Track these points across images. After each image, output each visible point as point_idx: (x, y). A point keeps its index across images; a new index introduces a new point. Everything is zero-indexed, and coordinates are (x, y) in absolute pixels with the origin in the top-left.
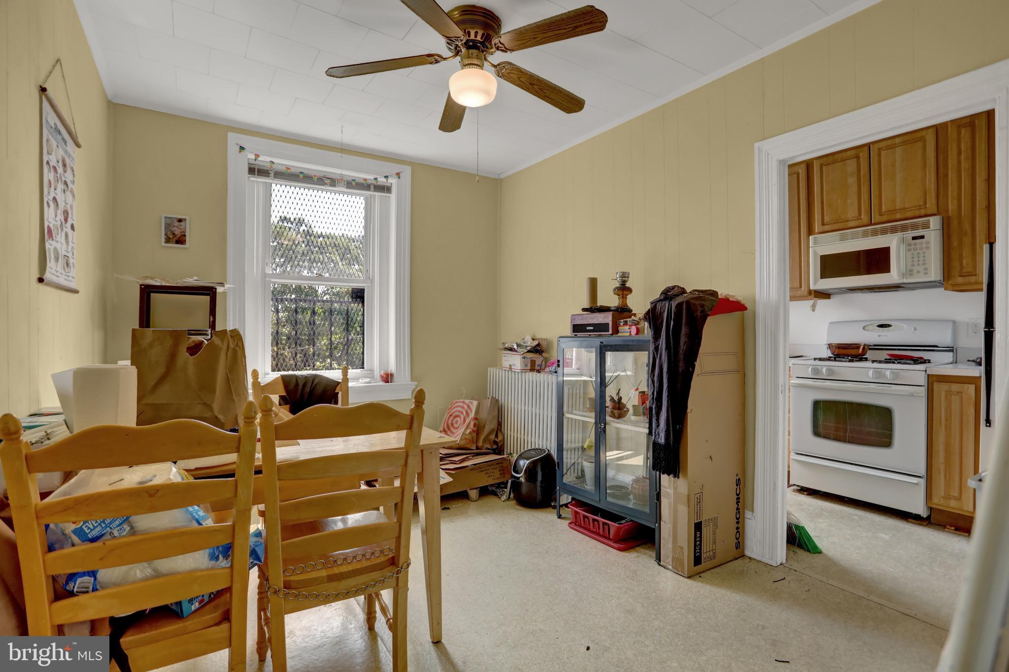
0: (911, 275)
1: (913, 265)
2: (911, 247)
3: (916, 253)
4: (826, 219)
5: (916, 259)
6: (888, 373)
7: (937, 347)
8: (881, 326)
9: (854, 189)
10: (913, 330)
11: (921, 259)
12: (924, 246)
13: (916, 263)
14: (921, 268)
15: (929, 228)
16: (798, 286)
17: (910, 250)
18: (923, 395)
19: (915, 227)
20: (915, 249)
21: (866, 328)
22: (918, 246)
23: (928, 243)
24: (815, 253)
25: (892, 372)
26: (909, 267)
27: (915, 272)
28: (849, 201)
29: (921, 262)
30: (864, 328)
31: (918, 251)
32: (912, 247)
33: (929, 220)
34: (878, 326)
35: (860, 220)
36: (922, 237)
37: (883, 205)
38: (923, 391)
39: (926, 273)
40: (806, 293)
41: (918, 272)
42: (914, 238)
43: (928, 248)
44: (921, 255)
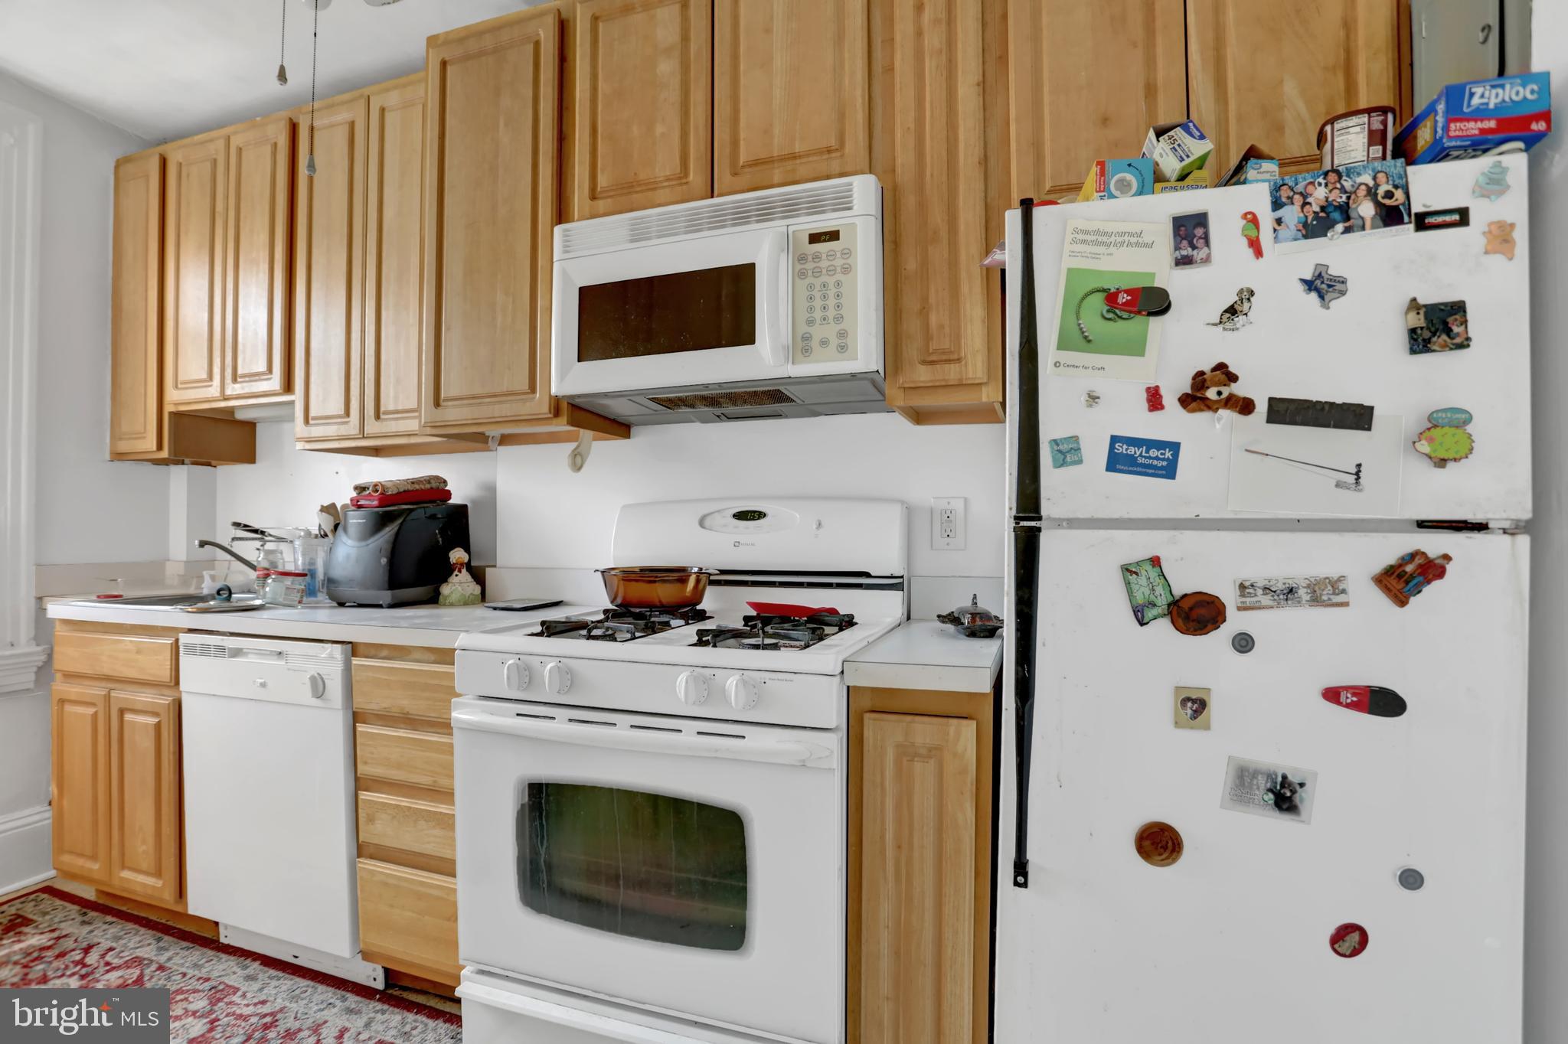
0: (806, 351)
1: (810, 322)
2: (806, 266)
3: (818, 282)
4: (602, 181)
5: (818, 303)
6: (732, 682)
7: (867, 575)
8: (742, 516)
9: (671, 95)
10: (814, 527)
11: (831, 302)
12: (839, 262)
13: (818, 314)
14: (830, 331)
15: (850, 209)
16: (526, 387)
17: (802, 274)
18: (835, 766)
19: (816, 206)
20: (817, 272)
21: (707, 522)
22: (824, 264)
23: (847, 253)
24: (564, 273)
25: (745, 683)
26: (803, 328)
27: (815, 343)
28: (659, 129)
29: (831, 313)
30: (702, 523)
31: (824, 278)
32: (810, 266)
33: (851, 184)
34: (734, 516)
35: (685, 187)
36: (834, 236)
37: (742, 143)
38: (833, 748)
39: (842, 348)
40: (544, 409)
41: (824, 343)
42: (815, 238)
43: (847, 269)
44: (832, 291)
